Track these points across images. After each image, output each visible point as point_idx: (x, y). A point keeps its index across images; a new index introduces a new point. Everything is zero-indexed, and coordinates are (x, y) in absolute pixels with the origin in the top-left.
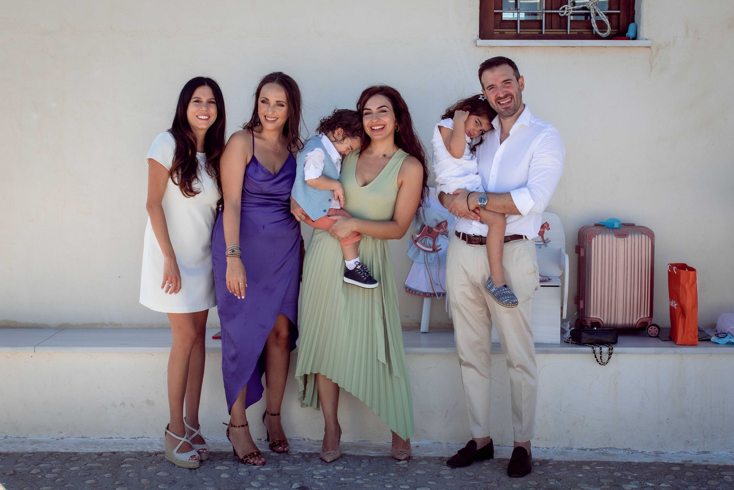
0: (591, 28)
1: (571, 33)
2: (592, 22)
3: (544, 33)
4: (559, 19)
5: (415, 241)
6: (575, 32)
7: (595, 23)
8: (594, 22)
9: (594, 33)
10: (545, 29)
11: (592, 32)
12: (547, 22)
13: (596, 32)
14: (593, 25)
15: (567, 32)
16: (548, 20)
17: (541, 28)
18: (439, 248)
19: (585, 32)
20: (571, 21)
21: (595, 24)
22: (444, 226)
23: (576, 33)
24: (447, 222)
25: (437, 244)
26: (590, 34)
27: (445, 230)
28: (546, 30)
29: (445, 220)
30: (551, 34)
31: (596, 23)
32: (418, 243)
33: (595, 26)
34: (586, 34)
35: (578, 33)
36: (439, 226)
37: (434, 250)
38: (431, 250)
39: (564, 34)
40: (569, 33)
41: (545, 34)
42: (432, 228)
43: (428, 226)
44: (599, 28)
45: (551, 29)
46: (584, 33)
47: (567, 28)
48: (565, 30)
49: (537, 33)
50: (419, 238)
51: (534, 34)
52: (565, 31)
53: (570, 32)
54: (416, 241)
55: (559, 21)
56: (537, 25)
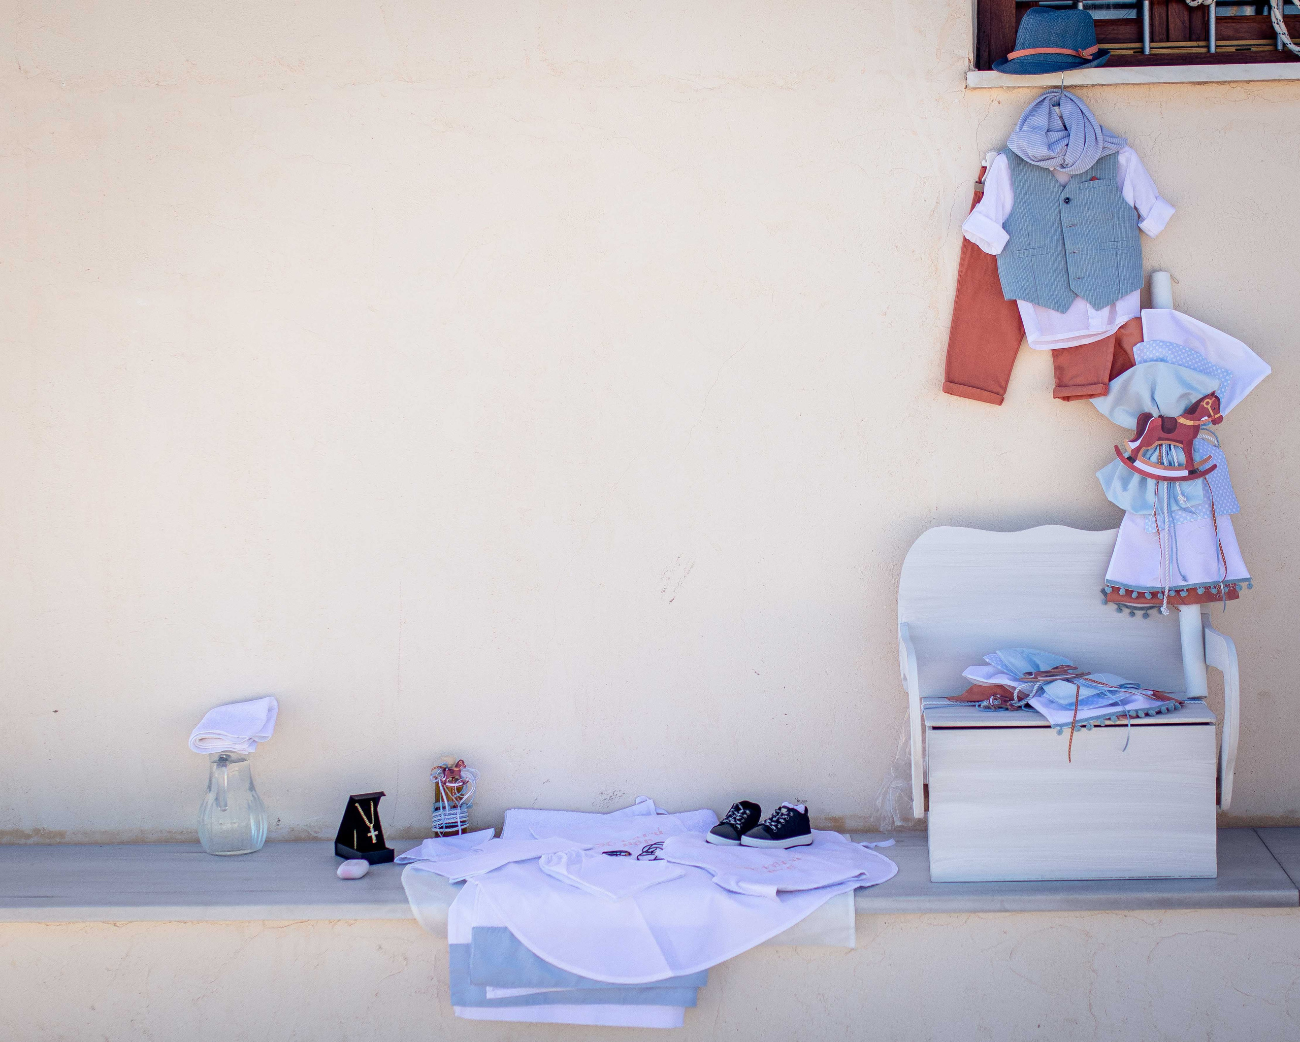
0: (1272, 35)
1: (1219, 50)
2: (1274, 20)
3: (1147, 52)
4: (1186, 14)
5: (1127, 458)
6: (1230, 46)
7: (1282, 20)
8: (1280, 17)
9: (1280, 47)
10: (1152, 40)
11: (1276, 45)
12: (1156, 23)
13: (1284, 45)
14: (1275, 25)
15: (1208, 47)
16: (1157, 18)
17: (1141, 39)
18: (1208, 466)
19: (1256, 44)
20: (1218, 19)
21: (1282, 25)
22: (1209, 407)
23: (1233, 50)
24: (1216, 397)
25: (1197, 457)
26: (1271, 51)
27: (1217, 416)
28: (1154, 45)
29: (1210, 392)
30: (1168, 55)
31: (1285, 22)
32: (1137, 464)
33: (1280, 28)
34: (1258, 52)
35: (1236, 50)
36: (1193, 410)
37: (1191, 472)
38: (1185, 473)
39: (1201, 54)
40: (1213, 50)
41: (1150, 55)
42: (1174, 419)
43: (1160, 416)
44: (1292, 36)
45: (1168, 41)
46: (1254, 49)
47: (1207, 38)
48: (1202, 43)
49: (1131, 52)
50: (1138, 449)
51: (1123, 55)
52: (1202, 47)
53: (1217, 46)
54: (1131, 460)
55: (1186, 19)
56: (1129, 30)
